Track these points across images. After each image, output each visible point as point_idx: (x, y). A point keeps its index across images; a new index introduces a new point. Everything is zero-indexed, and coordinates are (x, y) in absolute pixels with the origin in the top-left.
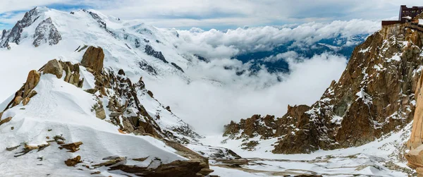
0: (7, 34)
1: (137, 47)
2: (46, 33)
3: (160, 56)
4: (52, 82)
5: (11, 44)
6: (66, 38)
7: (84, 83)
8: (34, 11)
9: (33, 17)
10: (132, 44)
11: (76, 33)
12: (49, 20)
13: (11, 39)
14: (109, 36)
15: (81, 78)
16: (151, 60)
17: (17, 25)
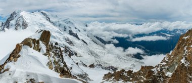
0: (4, 25)
1: (65, 30)
2: (21, 23)
3: (76, 36)
4: (27, 49)
5: (6, 29)
6: (30, 25)
7: (41, 50)
8: (14, 13)
9: (14, 16)
10: (62, 29)
11: (35, 23)
12: (22, 17)
13: (5, 27)
14: (51, 25)
15: (40, 47)
16: (71, 38)
17: (7, 20)
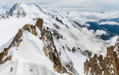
0: (8, 13)
1: (53, 18)
2: (21, 13)
3: (61, 22)
4: (27, 34)
5: (10, 17)
6: (28, 14)
7: (37, 34)
8: (16, 4)
9: (16, 7)
10: (51, 17)
11: (31, 13)
12: (22, 8)
13: (9, 15)
14: (43, 14)
15: (36, 32)
16: (58, 23)
17: (11, 10)
